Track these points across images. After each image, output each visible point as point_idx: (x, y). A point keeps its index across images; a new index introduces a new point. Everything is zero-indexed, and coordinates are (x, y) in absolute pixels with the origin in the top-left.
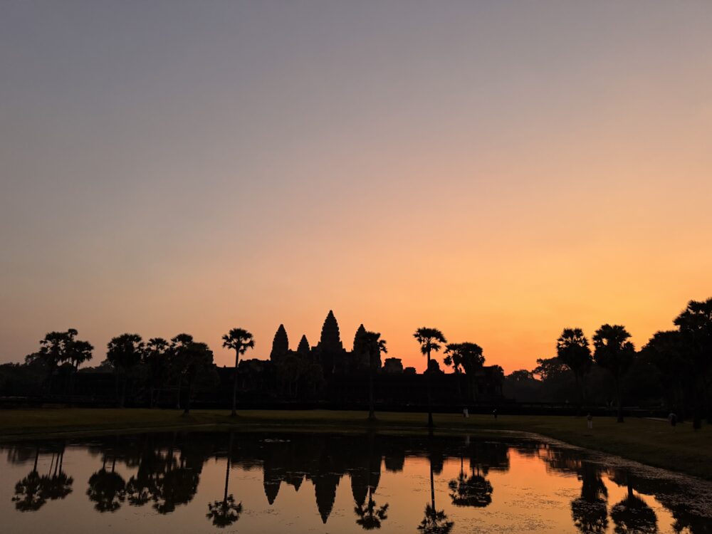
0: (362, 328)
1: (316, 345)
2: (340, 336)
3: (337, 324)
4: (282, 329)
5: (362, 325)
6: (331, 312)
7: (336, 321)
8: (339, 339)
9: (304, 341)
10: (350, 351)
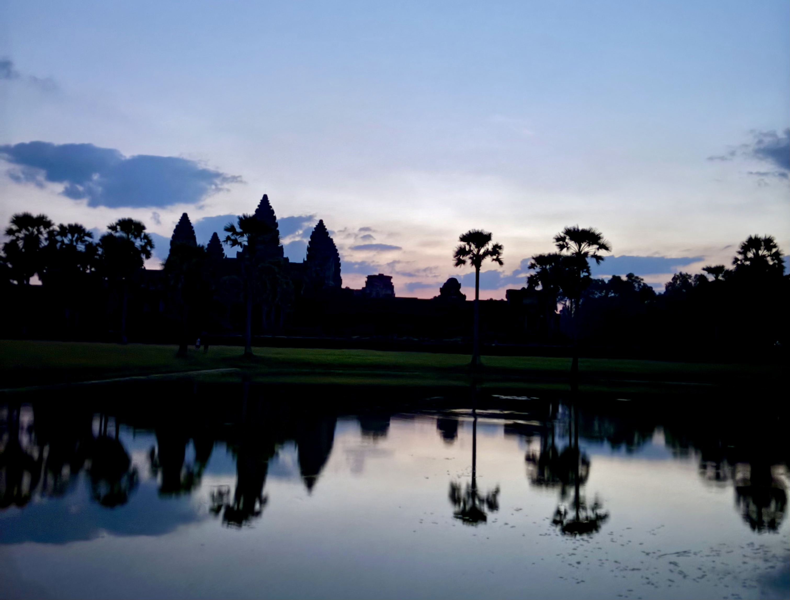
2: (281, 237)
4: (185, 220)
5: (321, 222)
6: (265, 197)
7: (273, 212)
8: (278, 241)
9: (215, 243)
10: (302, 262)
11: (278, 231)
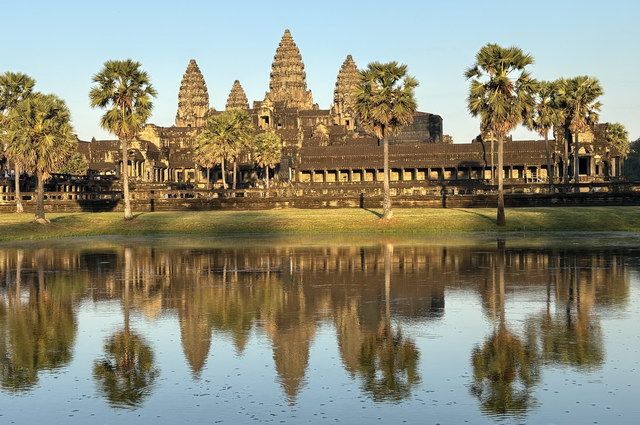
0: (349, 63)
3: (300, 57)
4: (194, 68)
5: (349, 58)
6: (287, 31)
7: (297, 50)
8: (305, 86)
10: (328, 108)
11: (305, 74)
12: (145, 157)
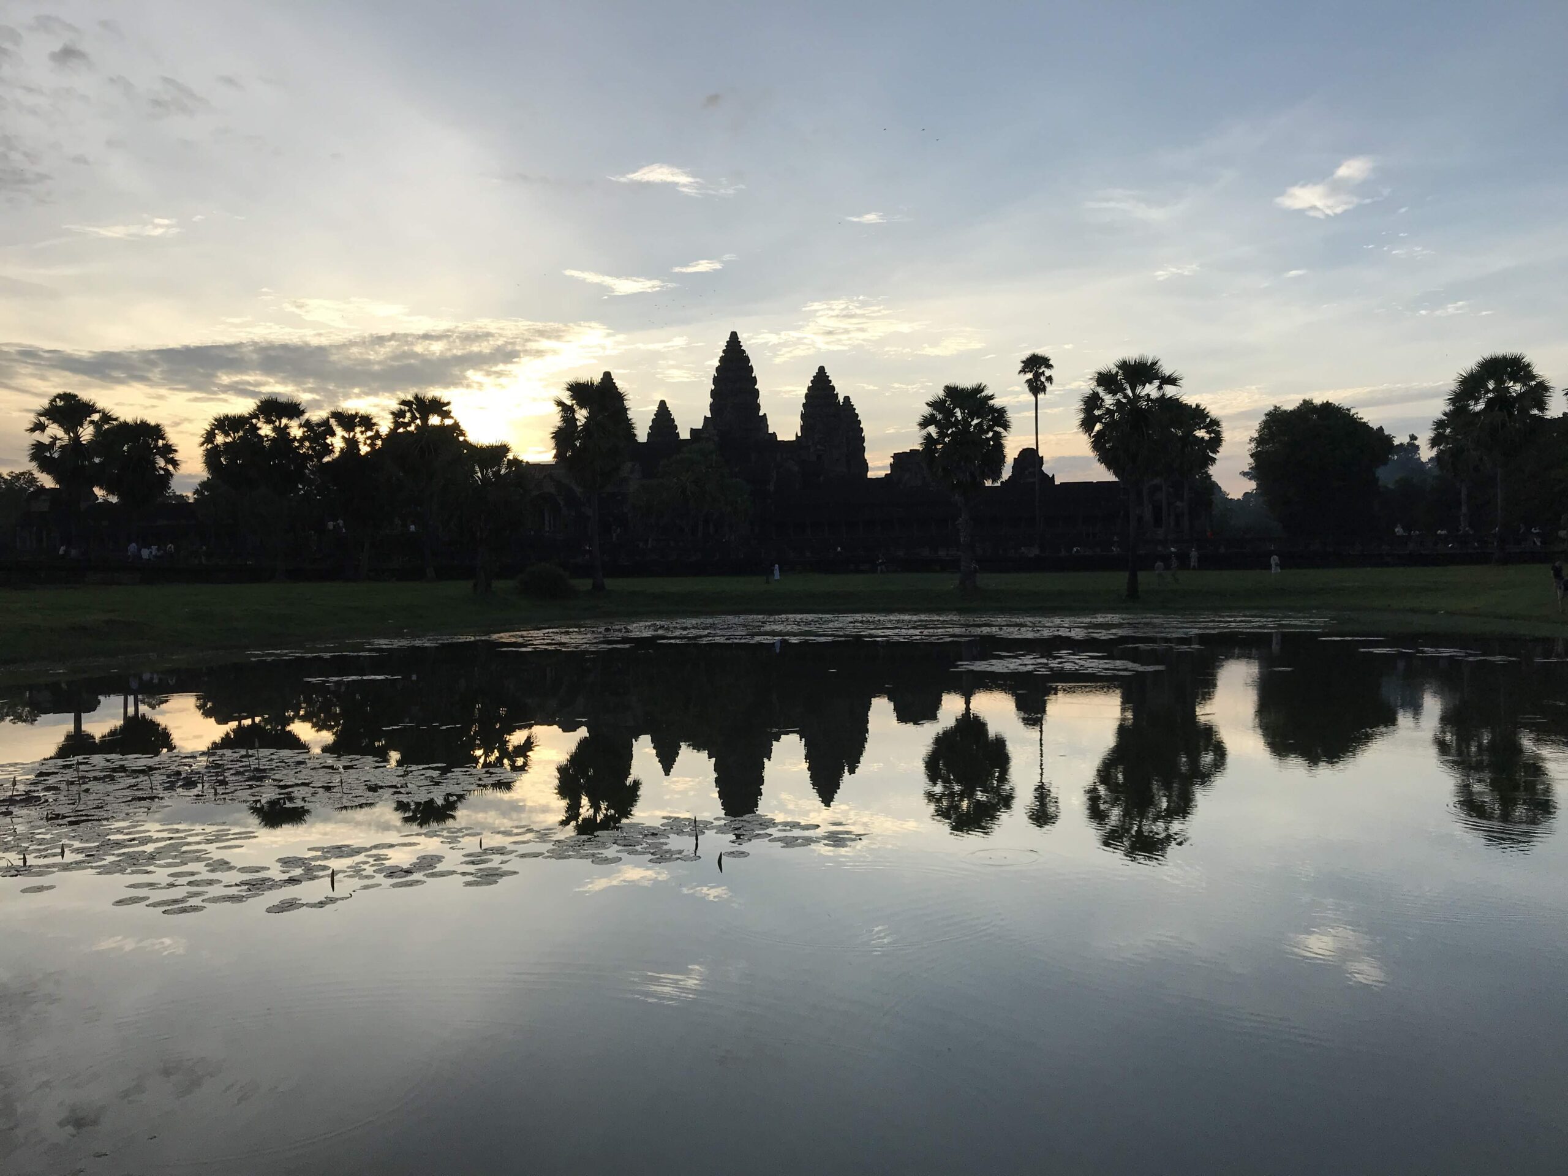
0: (822, 376)
1: (699, 425)
2: (762, 400)
3: (751, 369)
4: (608, 382)
5: (822, 369)
6: (734, 335)
7: (747, 360)
8: (758, 407)
9: (663, 417)
10: (793, 438)
11: (757, 391)
12: (562, 503)
